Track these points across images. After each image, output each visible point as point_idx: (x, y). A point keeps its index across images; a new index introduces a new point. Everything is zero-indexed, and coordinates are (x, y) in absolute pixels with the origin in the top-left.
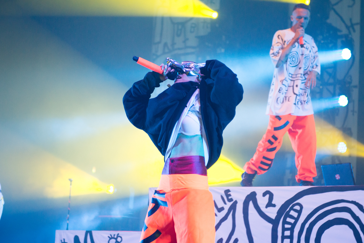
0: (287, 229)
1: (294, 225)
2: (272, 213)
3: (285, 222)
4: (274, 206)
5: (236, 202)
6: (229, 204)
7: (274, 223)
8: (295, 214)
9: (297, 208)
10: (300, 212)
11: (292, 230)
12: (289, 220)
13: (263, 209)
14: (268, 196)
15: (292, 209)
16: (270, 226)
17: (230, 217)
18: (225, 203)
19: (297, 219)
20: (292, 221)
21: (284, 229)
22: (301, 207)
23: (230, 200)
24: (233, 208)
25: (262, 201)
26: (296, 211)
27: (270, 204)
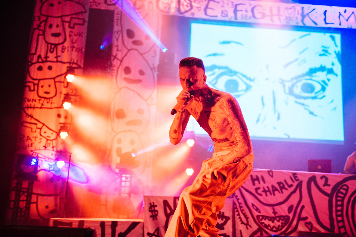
0: (339, 201)
1: (343, 198)
2: (328, 190)
3: (337, 196)
4: (329, 185)
5: (301, 182)
6: (296, 183)
7: (330, 196)
8: (344, 192)
9: (345, 187)
10: (347, 190)
11: (342, 201)
12: (340, 195)
13: (322, 187)
14: (324, 179)
15: (341, 188)
16: (327, 198)
17: (298, 191)
18: (293, 182)
19: (345, 195)
20: (342, 195)
21: (337, 201)
22: (348, 187)
23: (297, 180)
24: (300, 185)
25: (321, 183)
26: (344, 189)
27: (326, 184)
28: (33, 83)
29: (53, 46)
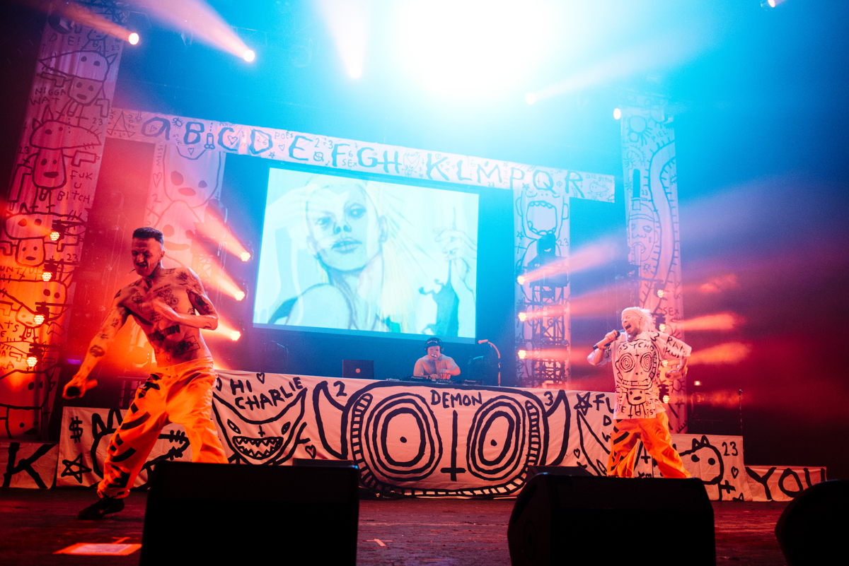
0: (357, 416)
1: (363, 413)
2: (343, 401)
3: (355, 409)
4: (345, 395)
5: (306, 389)
6: (298, 391)
7: (345, 410)
8: (365, 403)
9: (368, 398)
10: (369, 402)
11: (362, 417)
12: (359, 407)
13: (334, 397)
14: (339, 386)
15: (362, 398)
16: (341, 412)
17: (299, 403)
18: (294, 390)
19: (366, 408)
20: (362, 409)
21: (354, 416)
22: (371, 397)
23: (301, 387)
24: (303, 394)
25: (334, 391)
26: (366, 400)
27: (341, 393)
28: (11, 243)
29: (45, 191)
